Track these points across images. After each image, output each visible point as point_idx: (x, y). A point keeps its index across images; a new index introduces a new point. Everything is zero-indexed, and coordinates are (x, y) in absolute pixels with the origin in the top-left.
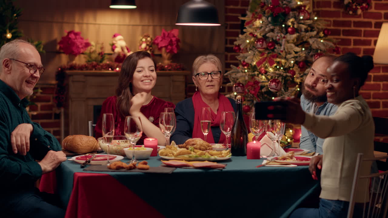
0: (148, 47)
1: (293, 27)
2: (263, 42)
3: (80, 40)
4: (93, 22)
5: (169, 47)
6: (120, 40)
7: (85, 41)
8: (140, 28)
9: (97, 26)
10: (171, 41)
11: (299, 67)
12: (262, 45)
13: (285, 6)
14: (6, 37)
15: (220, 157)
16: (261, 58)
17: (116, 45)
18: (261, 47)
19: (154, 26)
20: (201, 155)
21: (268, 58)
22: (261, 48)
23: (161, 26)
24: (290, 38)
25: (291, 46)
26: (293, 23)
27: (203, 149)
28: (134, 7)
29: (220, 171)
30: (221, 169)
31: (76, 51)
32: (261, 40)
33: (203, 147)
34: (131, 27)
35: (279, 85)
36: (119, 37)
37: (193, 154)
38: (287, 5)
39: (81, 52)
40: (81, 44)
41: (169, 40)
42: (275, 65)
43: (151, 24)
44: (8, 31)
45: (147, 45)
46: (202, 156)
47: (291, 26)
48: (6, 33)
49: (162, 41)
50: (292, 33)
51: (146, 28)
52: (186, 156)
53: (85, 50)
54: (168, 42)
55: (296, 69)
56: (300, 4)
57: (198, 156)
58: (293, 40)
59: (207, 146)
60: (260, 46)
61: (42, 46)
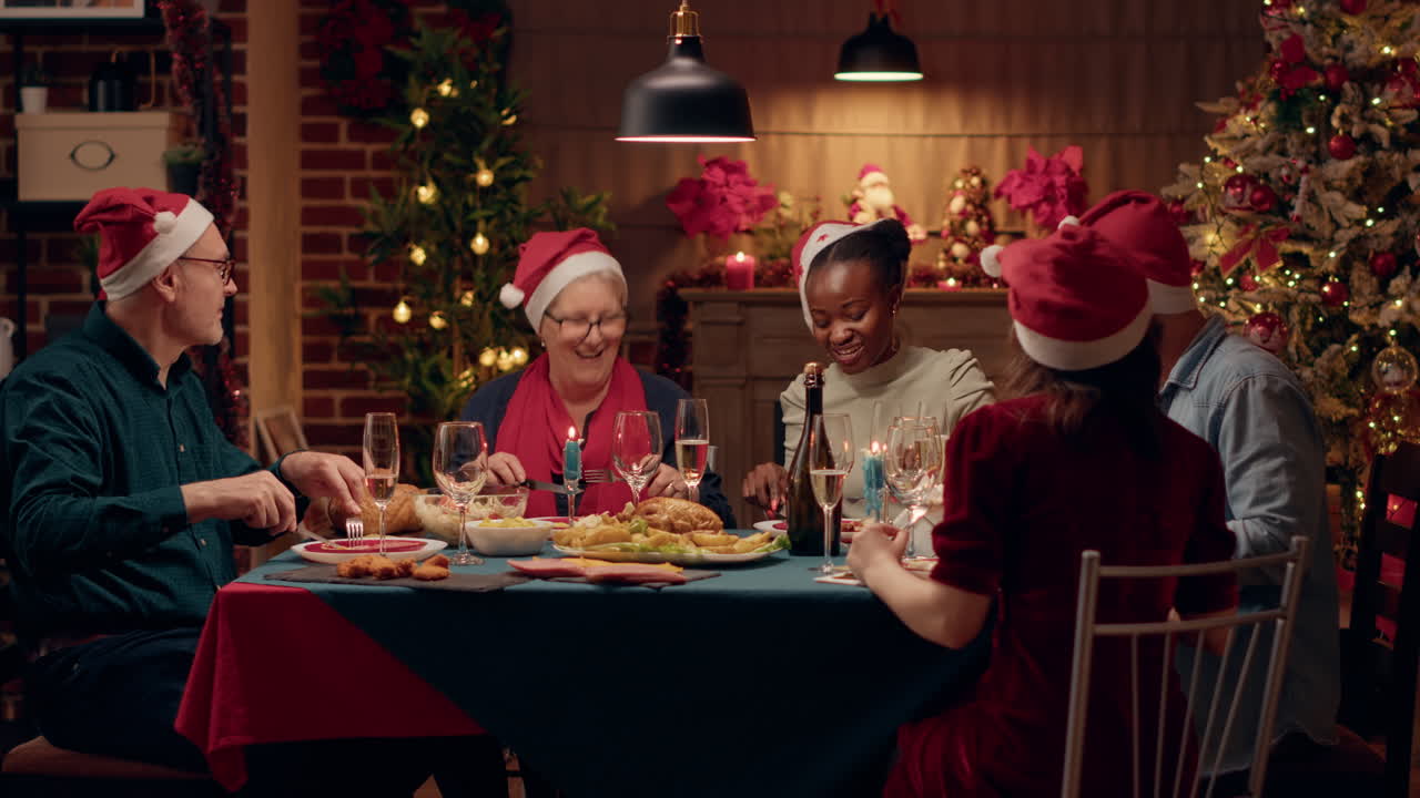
0: (970, 208)
1: (1348, 134)
2: (1243, 186)
3: (742, 188)
4: (805, 129)
5: (1044, 207)
6: (875, 185)
7: (759, 191)
8: (963, 143)
9: (816, 139)
10: (1051, 186)
11: (1373, 272)
12: (1239, 199)
13: (1328, 61)
14: (474, 182)
15: (718, 552)
16: (1238, 241)
17: (860, 202)
18: (1236, 205)
19: (1010, 137)
20: (660, 542)
21: (1258, 244)
22: (1239, 209)
23: (1035, 137)
24: (1336, 171)
25: (1333, 200)
26: (1344, 119)
27: (682, 525)
28: (916, 76)
29: (655, 591)
30: (658, 584)
31: (721, 222)
32: (1238, 182)
33: (686, 520)
34: (929, 142)
35: (1276, 333)
36: (872, 177)
37: (639, 540)
38: (1335, 58)
39: (743, 227)
40: (746, 202)
41: (1046, 181)
42: (1279, 265)
43: (999, 130)
44: (481, 164)
45: (968, 201)
46: (662, 548)
47: (1341, 132)
48: (475, 170)
49: (1020, 186)
50: (1343, 155)
51: (983, 143)
52: (615, 548)
53: (760, 219)
54: (1037, 188)
55: (1360, 278)
56: (1389, 55)
57: (650, 547)
58: (1350, 180)
59: (697, 517)
60: (1233, 202)
61: (604, 210)
